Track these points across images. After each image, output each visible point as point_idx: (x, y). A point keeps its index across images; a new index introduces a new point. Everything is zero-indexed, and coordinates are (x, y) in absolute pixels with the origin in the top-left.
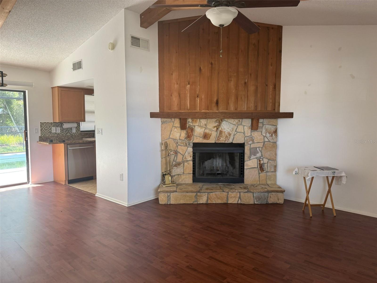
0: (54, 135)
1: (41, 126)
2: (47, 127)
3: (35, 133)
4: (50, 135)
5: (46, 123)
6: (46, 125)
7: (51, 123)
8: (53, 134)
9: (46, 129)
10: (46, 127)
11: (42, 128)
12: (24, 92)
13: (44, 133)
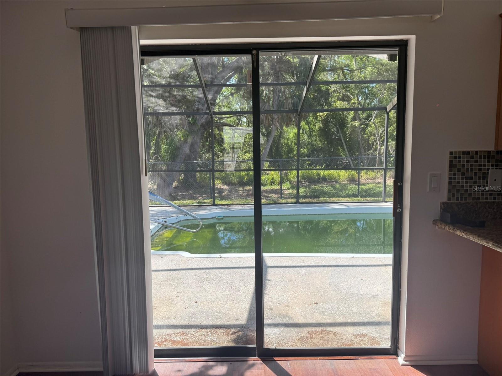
0: (495, 199)
1: (451, 166)
2: (472, 170)
3: (428, 190)
4: (478, 199)
5: (468, 153)
6: (468, 161)
7: (488, 155)
8: (491, 194)
9: (467, 178)
10: (467, 170)
11: (455, 174)
13: (458, 191)
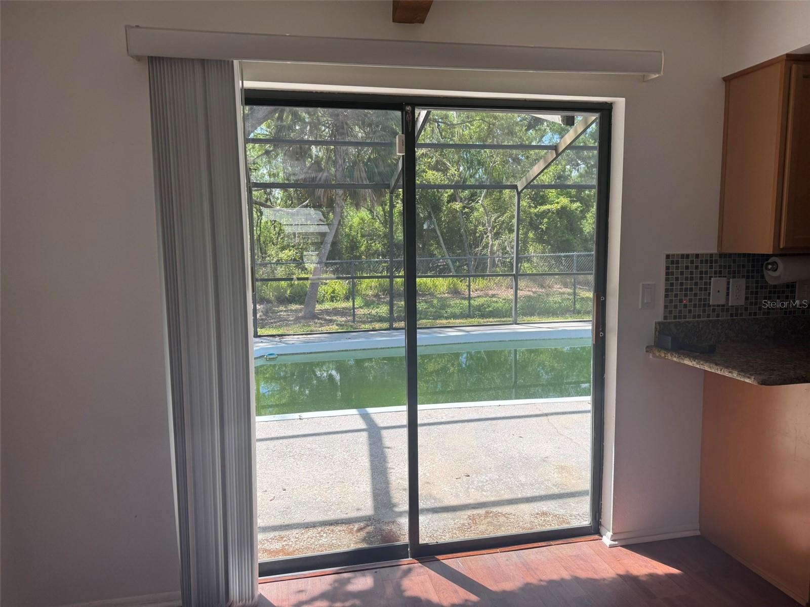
0: (718, 316)
1: (667, 274)
2: (692, 279)
3: (640, 307)
4: (699, 316)
5: (688, 256)
6: (687, 268)
7: (709, 260)
8: (714, 310)
9: (686, 289)
10: (687, 279)
11: (672, 285)
12: (605, 111)
13: (676, 307)
